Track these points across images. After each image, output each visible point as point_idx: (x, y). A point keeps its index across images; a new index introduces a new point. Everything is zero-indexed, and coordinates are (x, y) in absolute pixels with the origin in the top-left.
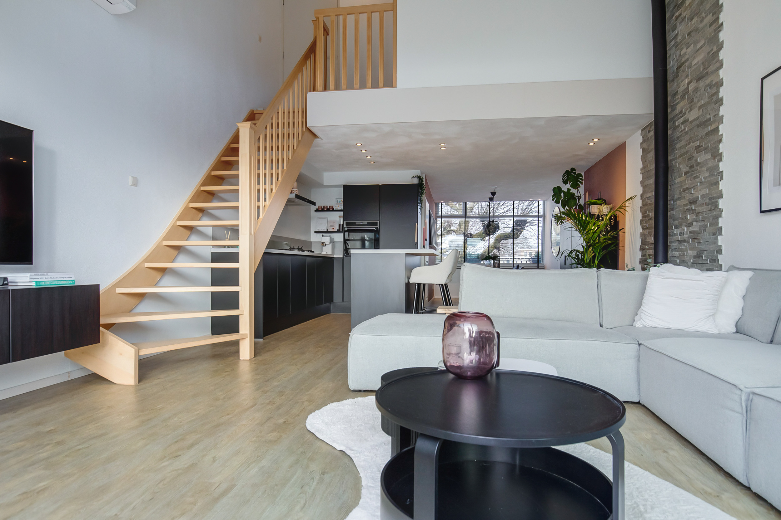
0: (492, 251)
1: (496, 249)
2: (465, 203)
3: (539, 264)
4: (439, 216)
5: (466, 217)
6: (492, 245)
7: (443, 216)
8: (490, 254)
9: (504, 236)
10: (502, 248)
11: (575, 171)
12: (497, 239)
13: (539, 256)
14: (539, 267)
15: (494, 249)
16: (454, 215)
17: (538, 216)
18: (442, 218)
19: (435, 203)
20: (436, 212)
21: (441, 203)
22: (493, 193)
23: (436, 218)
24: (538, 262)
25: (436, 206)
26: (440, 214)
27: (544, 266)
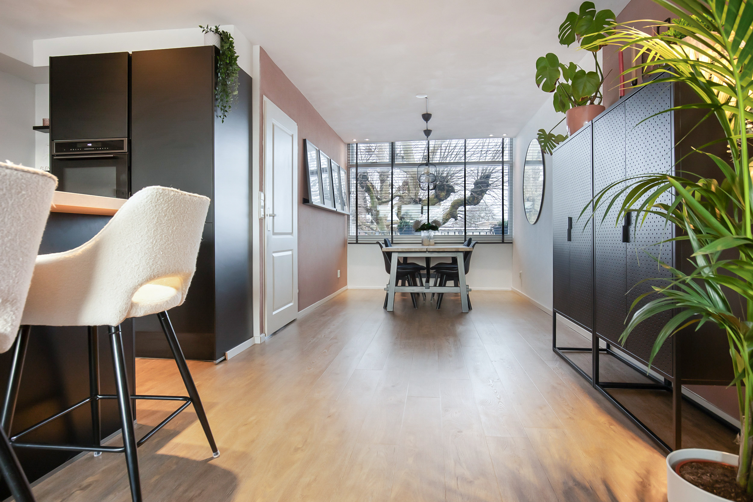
2: (392, 143)
3: (505, 237)
4: (353, 165)
6: (448, 212)
7: (359, 165)
9: (462, 201)
11: (595, 9)
12: (454, 206)
13: (505, 223)
14: (505, 241)
16: (376, 162)
17: (503, 163)
18: (358, 168)
19: (345, 143)
20: (349, 159)
21: (355, 145)
22: (427, 117)
23: (348, 167)
24: (503, 233)
25: (349, 149)
26: (355, 161)
27: (512, 240)
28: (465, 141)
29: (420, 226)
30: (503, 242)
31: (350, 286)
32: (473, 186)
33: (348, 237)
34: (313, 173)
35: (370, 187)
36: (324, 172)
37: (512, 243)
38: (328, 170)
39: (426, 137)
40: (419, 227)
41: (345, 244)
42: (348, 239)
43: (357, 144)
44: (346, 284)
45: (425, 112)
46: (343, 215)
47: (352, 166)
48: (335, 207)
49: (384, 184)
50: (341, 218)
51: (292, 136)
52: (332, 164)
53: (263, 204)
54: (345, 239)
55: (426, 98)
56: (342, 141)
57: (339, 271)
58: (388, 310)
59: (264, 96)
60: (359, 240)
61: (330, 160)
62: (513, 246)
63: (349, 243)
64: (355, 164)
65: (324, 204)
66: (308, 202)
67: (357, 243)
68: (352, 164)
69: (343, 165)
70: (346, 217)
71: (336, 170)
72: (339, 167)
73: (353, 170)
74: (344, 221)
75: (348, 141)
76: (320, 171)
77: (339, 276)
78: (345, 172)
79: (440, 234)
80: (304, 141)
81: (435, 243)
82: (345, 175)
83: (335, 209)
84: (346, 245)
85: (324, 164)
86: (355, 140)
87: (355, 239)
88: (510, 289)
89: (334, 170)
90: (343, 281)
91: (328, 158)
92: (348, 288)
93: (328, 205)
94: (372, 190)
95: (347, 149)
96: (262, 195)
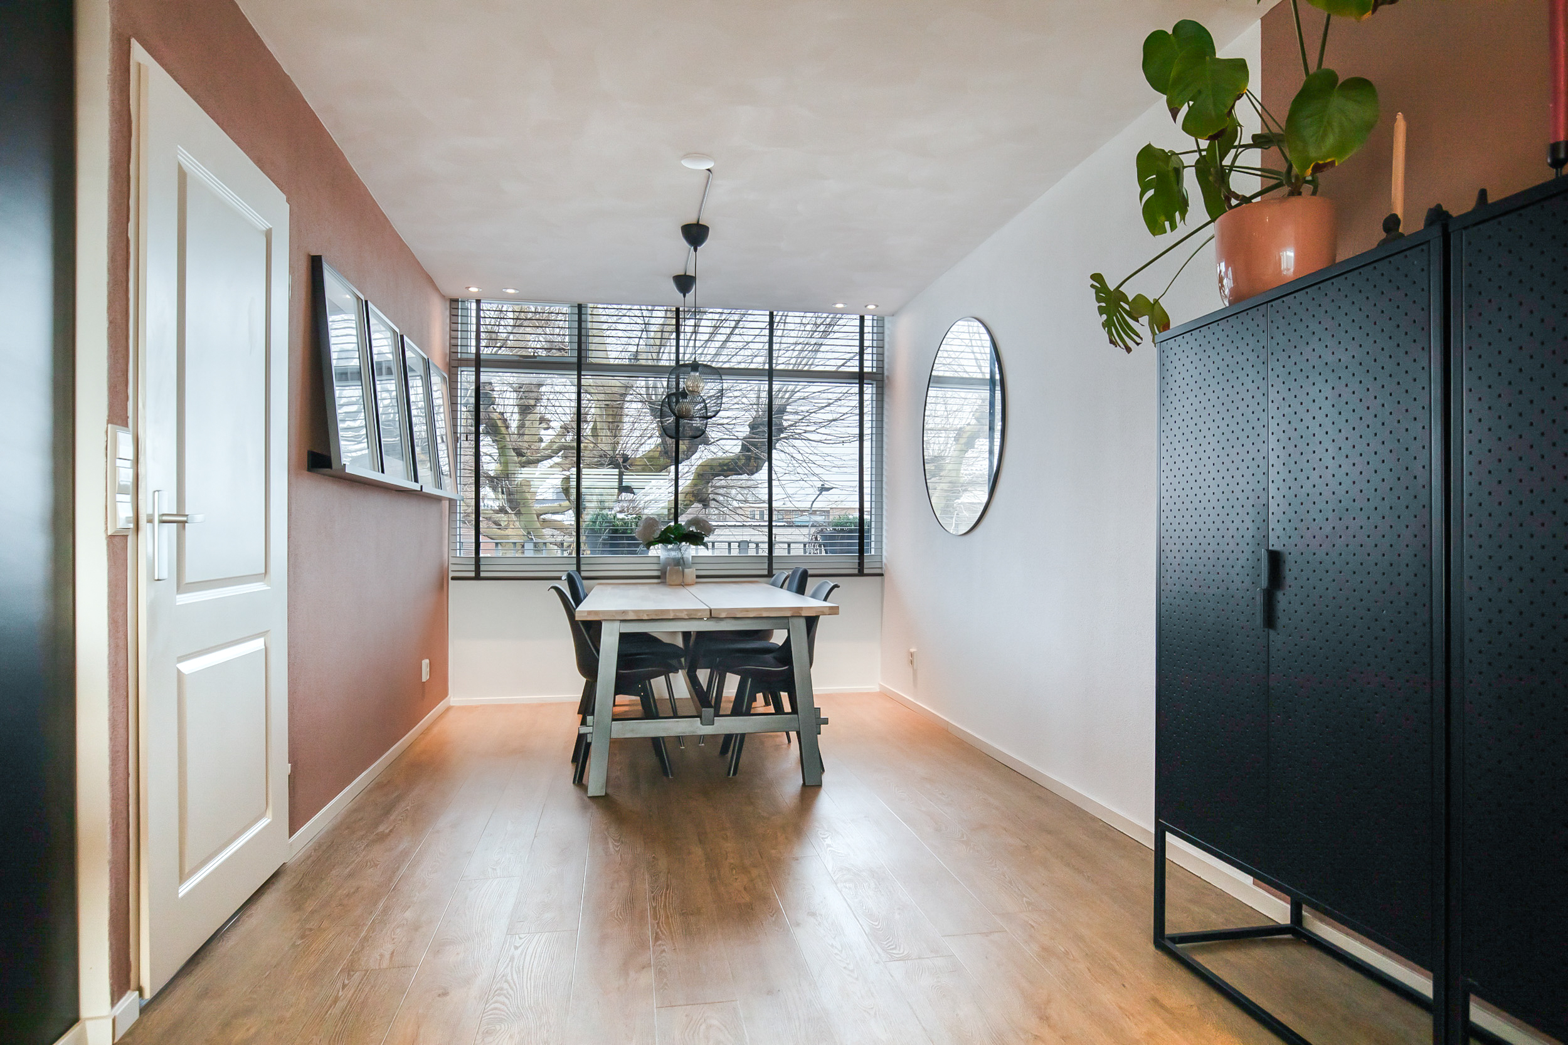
0: (687, 506)
1: (700, 501)
2: (580, 307)
3: (865, 560)
4: (467, 360)
5: (583, 367)
6: (688, 489)
7: (486, 361)
8: (683, 520)
9: (721, 465)
10: (714, 499)
12: (702, 475)
14: (866, 571)
15: (692, 503)
16: (535, 356)
17: (861, 377)
18: (482, 369)
19: (443, 297)
20: (453, 341)
21: (474, 306)
22: (695, 234)
23: (453, 365)
24: (861, 551)
25: (453, 316)
26: (473, 350)
27: (881, 568)
28: (771, 315)
29: (659, 532)
30: (861, 573)
31: (455, 698)
32: (749, 430)
33: (452, 560)
34: (344, 375)
35: (499, 423)
36: (380, 374)
37: (882, 575)
38: (394, 370)
39: (682, 295)
40: (657, 535)
41: (442, 582)
42: (452, 568)
43: (478, 302)
44: (444, 694)
45: (692, 220)
46: (438, 499)
47: (464, 362)
48: (416, 481)
49: (530, 417)
50: (432, 510)
51: (268, 235)
52: (408, 354)
53: (126, 475)
54: (442, 566)
55: (709, 170)
56: (437, 289)
57: (425, 662)
58: (590, 794)
59: (133, 41)
60: (482, 568)
61: (402, 337)
62: (882, 583)
63: (453, 578)
64: (473, 357)
65: (383, 472)
66: (329, 466)
67: (477, 577)
68: (465, 356)
69: (438, 359)
70: (446, 504)
71: (420, 369)
72: (427, 364)
73: (466, 377)
74: (441, 516)
75: (454, 292)
76: (370, 372)
77: (425, 677)
78: (445, 378)
79: (709, 553)
80: (315, 266)
81: (698, 577)
82: (444, 387)
83: (416, 487)
84: (445, 585)
85: (383, 347)
86: (473, 290)
87: (473, 568)
88: (875, 688)
89: (412, 370)
90: (439, 686)
91: (394, 332)
92: (452, 704)
93: (395, 473)
94: (503, 430)
95: (448, 313)
96: (125, 440)
